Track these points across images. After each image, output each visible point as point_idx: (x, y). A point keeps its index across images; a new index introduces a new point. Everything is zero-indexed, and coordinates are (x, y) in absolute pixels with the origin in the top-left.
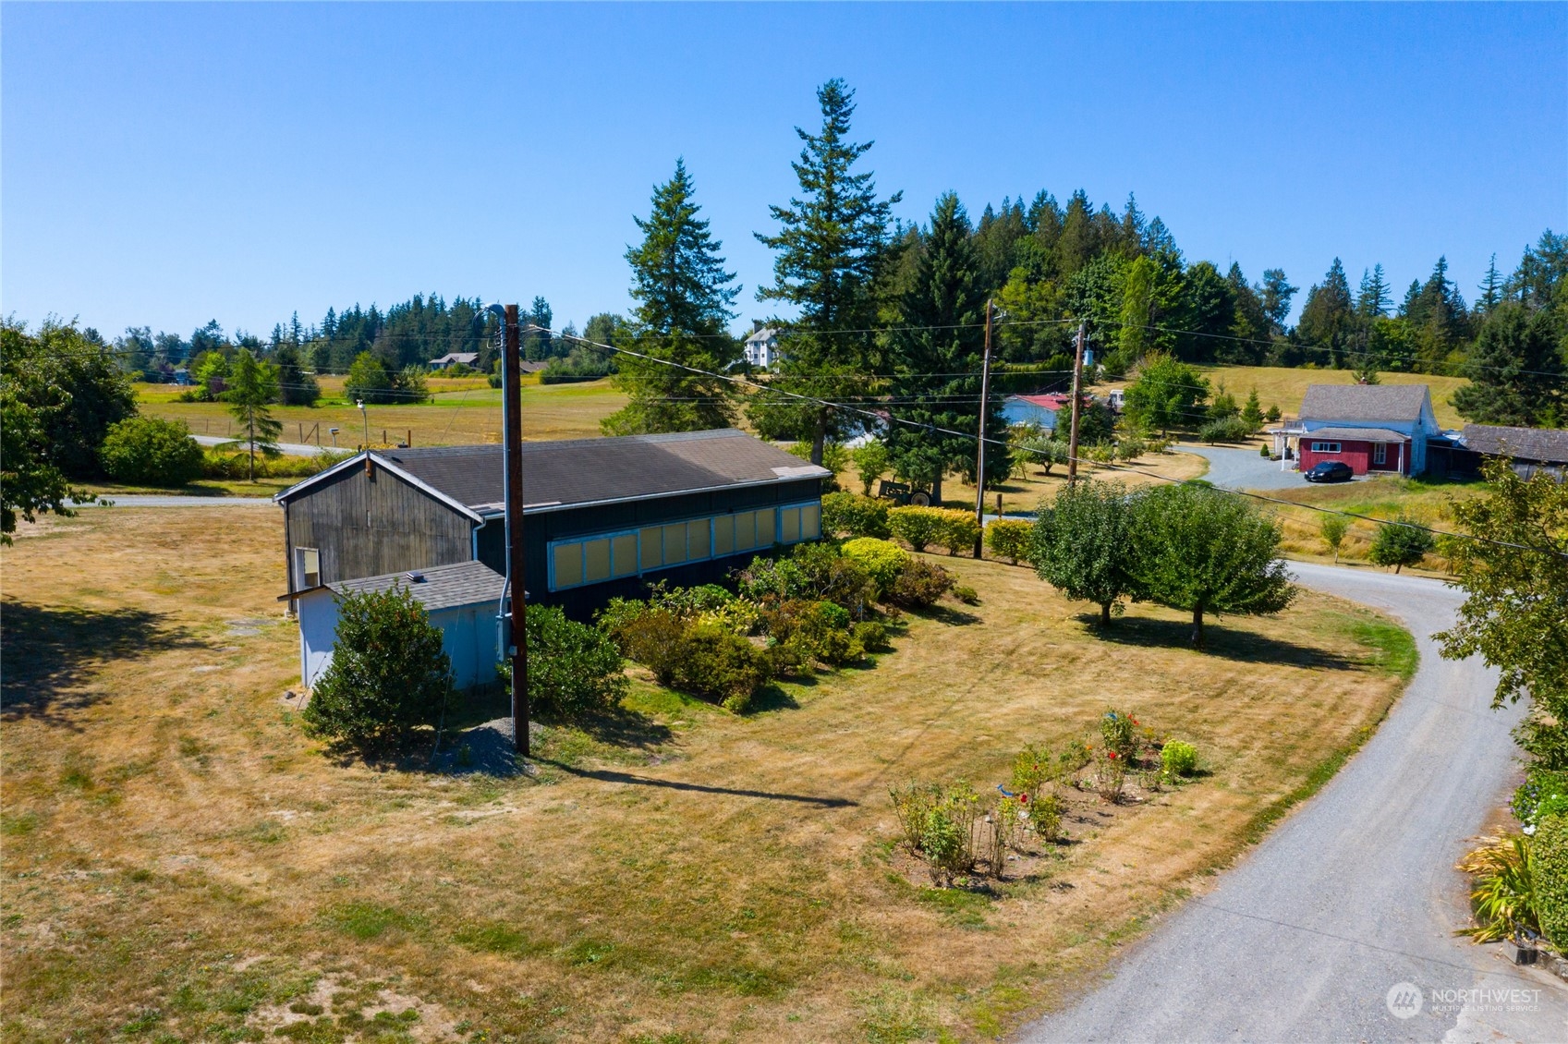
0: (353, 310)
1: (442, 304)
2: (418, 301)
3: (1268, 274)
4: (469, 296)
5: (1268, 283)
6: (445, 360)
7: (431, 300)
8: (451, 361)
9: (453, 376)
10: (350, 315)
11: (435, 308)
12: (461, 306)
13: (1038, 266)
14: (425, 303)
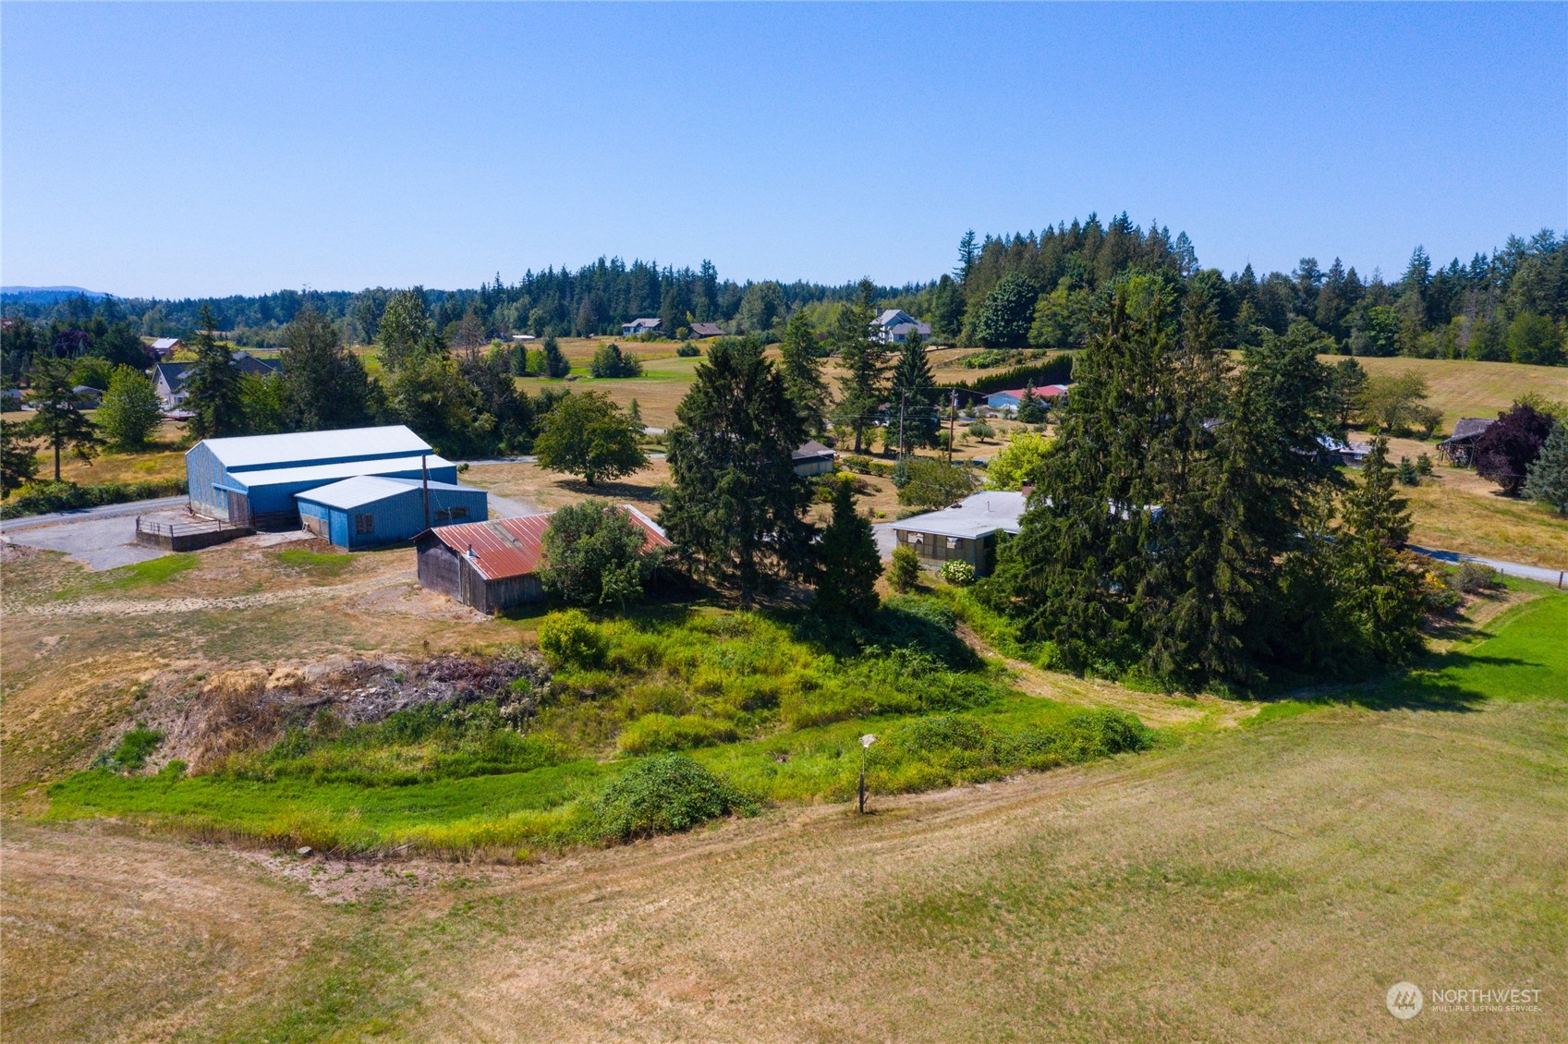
0: (547, 271)
1: (623, 266)
2: (602, 262)
3: (1303, 262)
4: (647, 261)
5: (1304, 269)
6: (634, 324)
7: (613, 262)
8: (639, 325)
9: (643, 341)
10: (543, 275)
11: (617, 269)
12: (639, 268)
13: (1081, 275)
14: (608, 264)
